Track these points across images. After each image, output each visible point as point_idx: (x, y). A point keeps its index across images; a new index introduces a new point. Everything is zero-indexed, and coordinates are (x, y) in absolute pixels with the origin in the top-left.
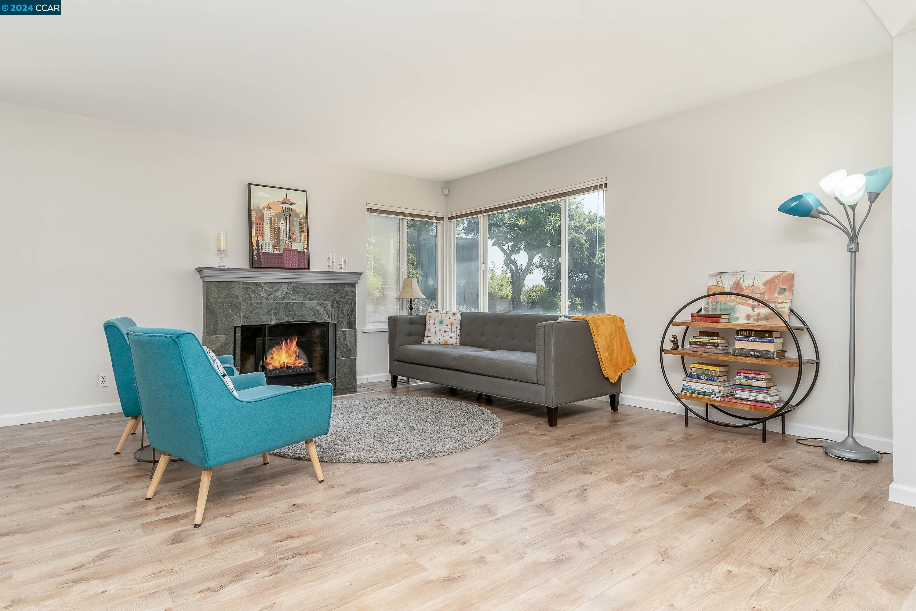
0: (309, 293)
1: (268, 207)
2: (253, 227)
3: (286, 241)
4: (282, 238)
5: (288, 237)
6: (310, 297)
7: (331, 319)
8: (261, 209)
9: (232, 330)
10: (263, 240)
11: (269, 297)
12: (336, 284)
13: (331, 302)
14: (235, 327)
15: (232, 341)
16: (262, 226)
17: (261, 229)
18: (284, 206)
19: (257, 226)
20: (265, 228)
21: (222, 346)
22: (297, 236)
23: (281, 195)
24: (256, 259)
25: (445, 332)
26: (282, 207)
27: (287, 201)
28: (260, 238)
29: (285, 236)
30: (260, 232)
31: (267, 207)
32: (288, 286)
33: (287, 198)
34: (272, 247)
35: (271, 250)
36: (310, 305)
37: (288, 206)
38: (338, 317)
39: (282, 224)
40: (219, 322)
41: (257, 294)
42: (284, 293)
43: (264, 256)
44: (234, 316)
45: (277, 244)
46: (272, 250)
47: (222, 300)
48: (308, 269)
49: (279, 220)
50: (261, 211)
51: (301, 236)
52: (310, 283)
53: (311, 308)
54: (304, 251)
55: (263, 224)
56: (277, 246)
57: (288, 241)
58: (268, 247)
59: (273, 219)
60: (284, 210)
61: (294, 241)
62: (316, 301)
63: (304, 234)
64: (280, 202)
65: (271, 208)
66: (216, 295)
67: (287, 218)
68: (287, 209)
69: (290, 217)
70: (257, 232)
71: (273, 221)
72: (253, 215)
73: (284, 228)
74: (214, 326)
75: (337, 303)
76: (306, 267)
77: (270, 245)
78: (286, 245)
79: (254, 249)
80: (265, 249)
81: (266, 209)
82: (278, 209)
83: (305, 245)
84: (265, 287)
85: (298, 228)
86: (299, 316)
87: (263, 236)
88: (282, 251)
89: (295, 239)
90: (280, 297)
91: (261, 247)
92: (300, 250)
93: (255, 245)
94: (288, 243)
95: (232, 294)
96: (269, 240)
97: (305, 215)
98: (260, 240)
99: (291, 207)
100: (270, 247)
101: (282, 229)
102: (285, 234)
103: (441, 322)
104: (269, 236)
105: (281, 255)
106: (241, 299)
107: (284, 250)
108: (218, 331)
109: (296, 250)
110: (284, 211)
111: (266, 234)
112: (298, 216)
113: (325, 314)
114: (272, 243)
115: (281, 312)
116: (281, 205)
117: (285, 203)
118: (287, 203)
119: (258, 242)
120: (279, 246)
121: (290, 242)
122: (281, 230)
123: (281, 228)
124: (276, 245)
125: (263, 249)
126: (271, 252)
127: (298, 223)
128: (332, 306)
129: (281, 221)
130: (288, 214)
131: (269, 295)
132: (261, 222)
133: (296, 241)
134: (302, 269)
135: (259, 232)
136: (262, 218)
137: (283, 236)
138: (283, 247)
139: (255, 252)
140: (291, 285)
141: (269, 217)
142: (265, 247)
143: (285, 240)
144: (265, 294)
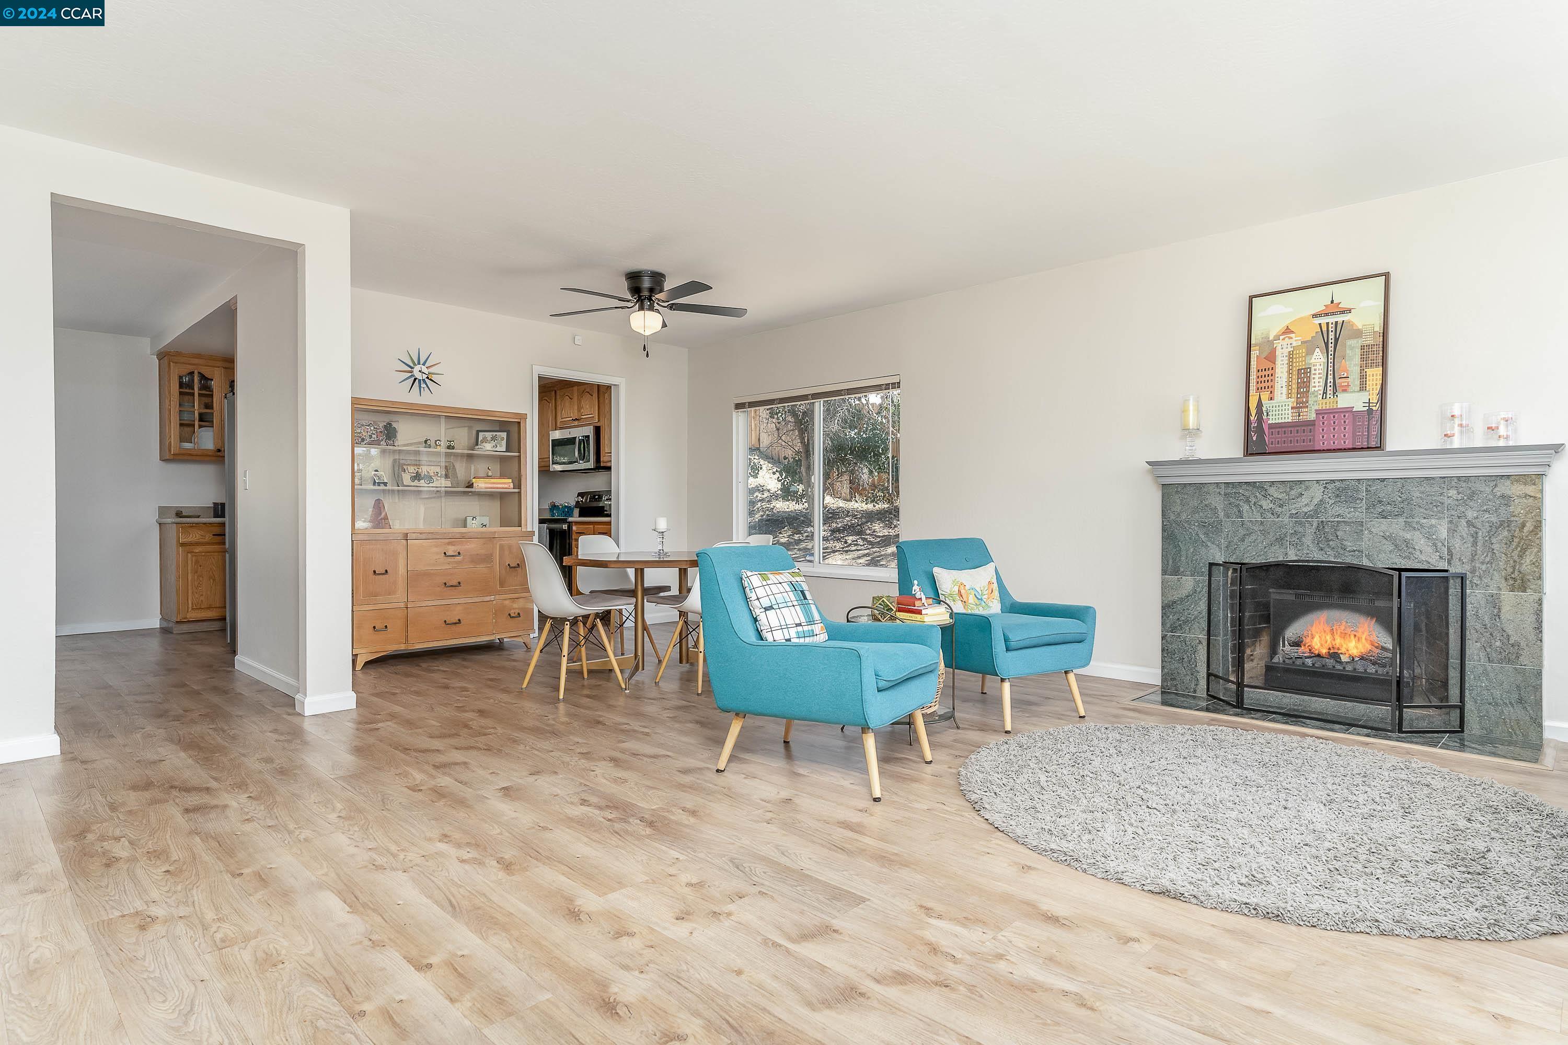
0: (1380, 502)
1: (1288, 331)
2: (1253, 377)
3: (1325, 393)
4: (1313, 389)
5: (1329, 385)
6: (1383, 511)
7: (1449, 563)
8: (1271, 338)
9: (1205, 570)
10: (1271, 399)
11: (1279, 510)
12: (1467, 479)
13: (1451, 522)
14: (1211, 565)
15: (1206, 589)
16: (1270, 372)
17: (1268, 378)
18: (1323, 321)
19: (1260, 374)
20: (1276, 376)
21: (1188, 596)
22: (1355, 380)
23: (1319, 300)
24: (1254, 438)
26: (1320, 324)
27: (1334, 309)
28: (1265, 396)
29: (1322, 384)
30: (1266, 384)
31: (1284, 333)
32: (1325, 487)
33: (1332, 302)
34: (1290, 411)
35: (1286, 416)
36: (1383, 527)
37: (1332, 320)
38: (1473, 560)
39: (1318, 360)
40: (1183, 553)
41: (1255, 504)
42: (1316, 501)
43: (1271, 430)
44: (1209, 544)
45: (1303, 402)
46: (1290, 416)
47: (1188, 516)
48: (1380, 447)
49: (1310, 352)
50: (1272, 342)
51: (1363, 378)
52: (1383, 480)
53: (1388, 534)
54: (1370, 411)
55: (1272, 369)
56: (1301, 407)
57: (1329, 392)
58: (1280, 412)
59: (1296, 354)
60: (1324, 329)
61: (1345, 391)
62: (1401, 520)
63: (1374, 373)
64: (1315, 316)
65: (1293, 332)
66: (1178, 508)
67: (1330, 345)
68: (1330, 326)
69: (1336, 340)
70: (1260, 385)
71: (1296, 358)
72: (1255, 353)
73: (1322, 367)
74: (1174, 560)
75: (1470, 524)
76: (1373, 444)
77: (1287, 407)
78: (1325, 401)
79: (1252, 418)
80: (1274, 417)
81: (1282, 337)
82: (1310, 330)
83: (1375, 396)
84: (1272, 491)
85: (1357, 359)
86: (1354, 551)
87: (1271, 392)
88: (1313, 416)
89: (1348, 385)
90: (1305, 510)
91: (1265, 414)
92: (1359, 407)
93: (1253, 412)
94: (1328, 396)
95: (1206, 505)
96: (1284, 396)
97: (1378, 328)
98: (1265, 401)
99: (1340, 319)
100: (1286, 412)
101: (1315, 370)
102: (1321, 380)
104: (1284, 390)
105: (1312, 423)
106: (1221, 514)
107: (1318, 413)
108: (1182, 569)
109: (1349, 410)
110: (1323, 332)
111: (1277, 387)
112: (1358, 334)
113: (1430, 550)
114: (1292, 402)
115: (1308, 540)
116: (1317, 321)
117: (1327, 315)
118: (1333, 314)
119: (1260, 404)
120: (1307, 407)
121: (1334, 393)
122: (1313, 372)
123: (1313, 368)
124: (1300, 406)
125: (1271, 417)
126: (1286, 421)
127: (1358, 352)
128: (1452, 531)
129: (1315, 353)
130: (1332, 335)
131: (1281, 506)
132: (1270, 365)
133: (1350, 389)
134: (1362, 448)
135: (1263, 385)
136: (1271, 357)
137: (1317, 384)
138: (1317, 407)
139: (1254, 425)
140: (1330, 486)
141: (1286, 352)
142: (1274, 413)
143: (1321, 392)
144: (1271, 505)
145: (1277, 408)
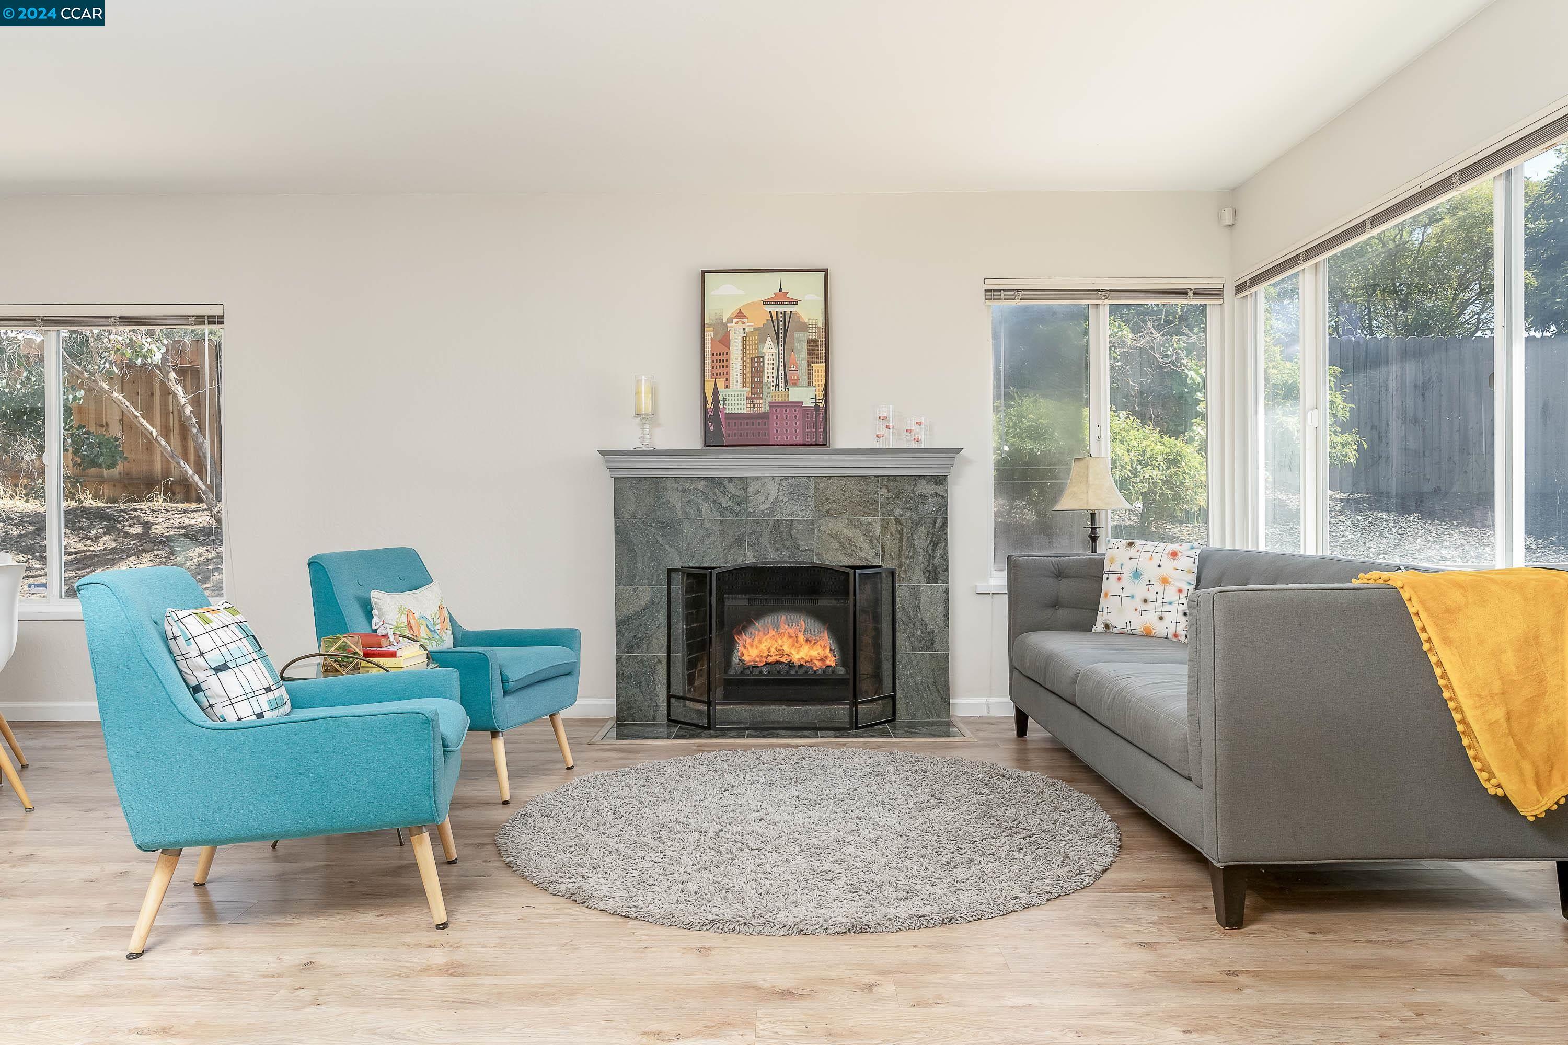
0: (827, 499)
1: (740, 315)
2: (708, 361)
3: (777, 385)
4: (766, 380)
5: (780, 377)
6: (830, 509)
7: (883, 560)
8: (725, 320)
9: (663, 577)
10: (727, 387)
11: (737, 508)
12: (894, 479)
13: (883, 520)
14: (670, 571)
15: (665, 599)
16: (725, 357)
17: (723, 364)
18: (774, 308)
19: (715, 358)
20: (731, 362)
21: (645, 609)
22: (802, 374)
23: (767, 286)
24: (712, 429)
25: (1145, 601)
26: (770, 312)
27: (782, 298)
28: (721, 383)
29: (775, 375)
30: (722, 370)
31: (737, 317)
32: (780, 484)
33: (781, 290)
34: (745, 402)
35: (742, 407)
36: (830, 525)
37: (781, 309)
38: (899, 556)
39: (769, 349)
40: (639, 559)
41: (714, 501)
42: (771, 499)
43: (727, 421)
44: (667, 547)
45: (757, 393)
46: (745, 407)
47: (644, 516)
48: (827, 445)
49: (762, 341)
50: (725, 325)
51: (810, 372)
52: (829, 478)
53: (834, 532)
54: (817, 406)
55: (727, 354)
56: (756, 398)
57: (781, 385)
58: (736, 402)
59: (749, 341)
60: (775, 318)
61: (794, 385)
62: (845, 518)
63: (819, 368)
64: (766, 302)
65: (745, 317)
66: (631, 507)
67: (780, 335)
68: (780, 315)
69: (786, 331)
70: (715, 371)
71: (749, 345)
72: (709, 334)
73: (773, 357)
74: (629, 567)
75: (897, 521)
76: (821, 441)
77: (742, 397)
78: (777, 393)
79: (709, 406)
80: (730, 407)
81: (735, 321)
82: (760, 318)
83: (820, 393)
84: (731, 487)
85: (804, 354)
86: (806, 550)
87: (727, 380)
88: (767, 409)
89: (798, 379)
90: (762, 507)
91: (722, 402)
92: (808, 402)
93: (710, 399)
94: (780, 389)
95: (663, 503)
96: (740, 385)
97: (821, 324)
98: (721, 389)
99: (788, 309)
100: (742, 402)
101: (768, 360)
102: (773, 371)
103: (1136, 575)
104: (739, 378)
105: (765, 416)
106: (680, 513)
107: (772, 405)
108: (638, 578)
109: (799, 405)
110: (773, 320)
111: (733, 374)
112: (804, 327)
113: (867, 546)
114: (747, 392)
115: (765, 540)
116: (768, 308)
117: (776, 303)
118: (782, 303)
119: (716, 392)
120: (761, 398)
121: (786, 386)
122: (766, 362)
123: (766, 357)
124: (754, 397)
125: (727, 407)
126: (742, 411)
127: (805, 345)
128: (885, 528)
129: (767, 342)
130: (781, 327)
131: (739, 504)
132: (723, 349)
133: (799, 383)
134: (811, 445)
135: (718, 370)
136: (725, 341)
137: (769, 375)
138: (770, 400)
139: (711, 414)
140: (785, 483)
141: (739, 337)
142: (730, 402)
143: (774, 384)
144: (730, 503)
145: (733, 398)
